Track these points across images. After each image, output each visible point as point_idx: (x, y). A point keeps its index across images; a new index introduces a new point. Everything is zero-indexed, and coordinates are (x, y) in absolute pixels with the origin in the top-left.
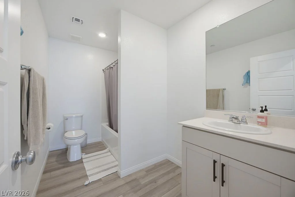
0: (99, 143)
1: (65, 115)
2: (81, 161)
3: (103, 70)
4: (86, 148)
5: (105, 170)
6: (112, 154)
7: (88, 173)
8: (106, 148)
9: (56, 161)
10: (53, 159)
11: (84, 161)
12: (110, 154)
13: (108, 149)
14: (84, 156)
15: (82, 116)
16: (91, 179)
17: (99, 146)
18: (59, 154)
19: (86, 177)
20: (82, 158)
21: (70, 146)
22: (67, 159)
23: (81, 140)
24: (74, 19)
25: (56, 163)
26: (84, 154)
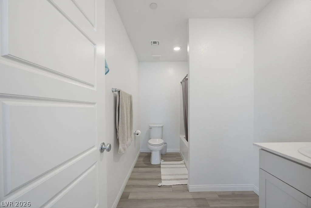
0: (177, 154)
1: (150, 125)
2: (159, 166)
3: (181, 83)
4: (165, 156)
5: (177, 179)
6: (186, 167)
7: (163, 177)
8: (182, 160)
9: (143, 161)
10: (142, 159)
11: (162, 166)
12: (185, 166)
13: (183, 161)
14: (162, 163)
15: (162, 127)
16: (164, 183)
17: (176, 157)
18: (146, 156)
19: (160, 180)
20: (160, 164)
21: (152, 151)
22: (150, 161)
23: (160, 148)
24: (152, 43)
25: (142, 162)
26: (163, 160)
